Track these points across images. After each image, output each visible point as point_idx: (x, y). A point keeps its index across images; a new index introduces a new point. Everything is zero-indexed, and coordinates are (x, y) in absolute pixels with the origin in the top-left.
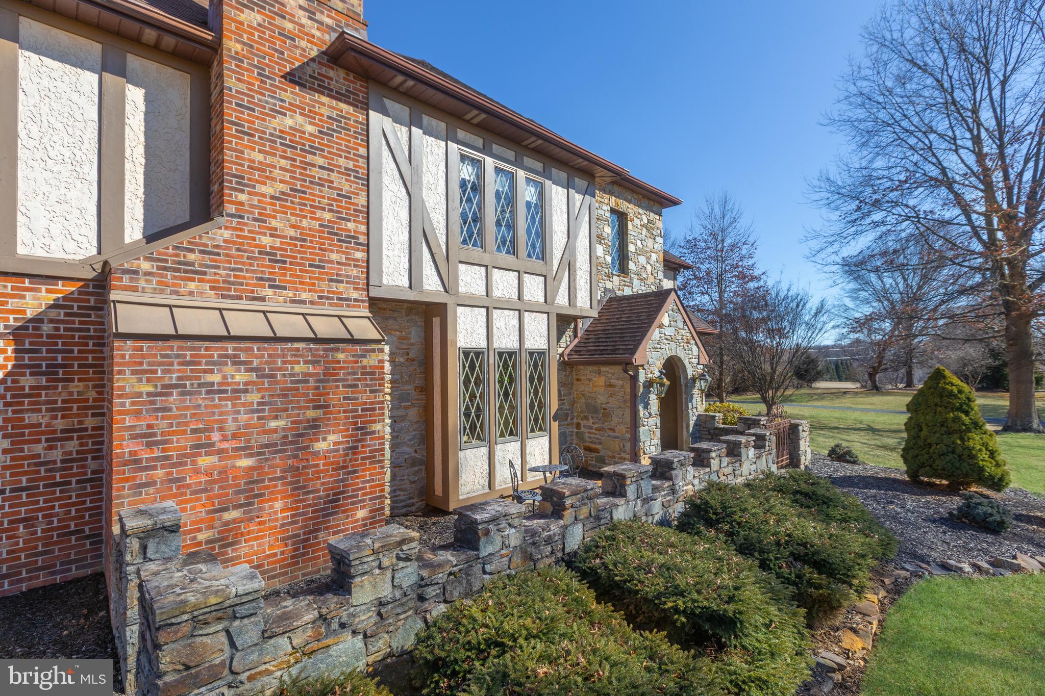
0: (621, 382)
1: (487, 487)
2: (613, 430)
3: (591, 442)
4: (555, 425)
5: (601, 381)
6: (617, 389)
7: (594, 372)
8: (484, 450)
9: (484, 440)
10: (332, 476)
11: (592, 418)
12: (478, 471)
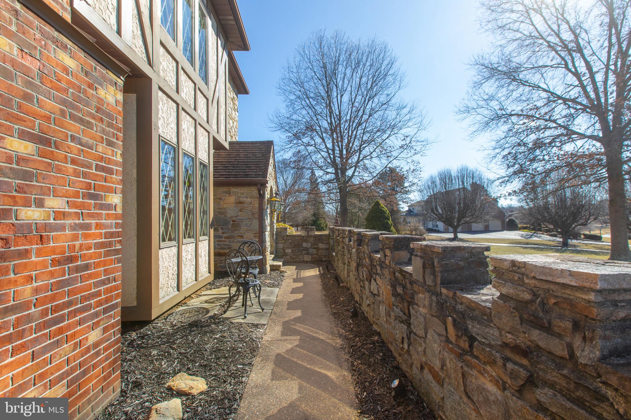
0: (249, 200)
1: (176, 289)
2: (242, 237)
3: (221, 249)
4: (212, 231)
5: (232, 199)
6: (245, 205)
7: (226, 192)
8: (174, 250)
9: (174, 240)
10: (52, 274)
11: (222, 229)
12: (171, 272)
